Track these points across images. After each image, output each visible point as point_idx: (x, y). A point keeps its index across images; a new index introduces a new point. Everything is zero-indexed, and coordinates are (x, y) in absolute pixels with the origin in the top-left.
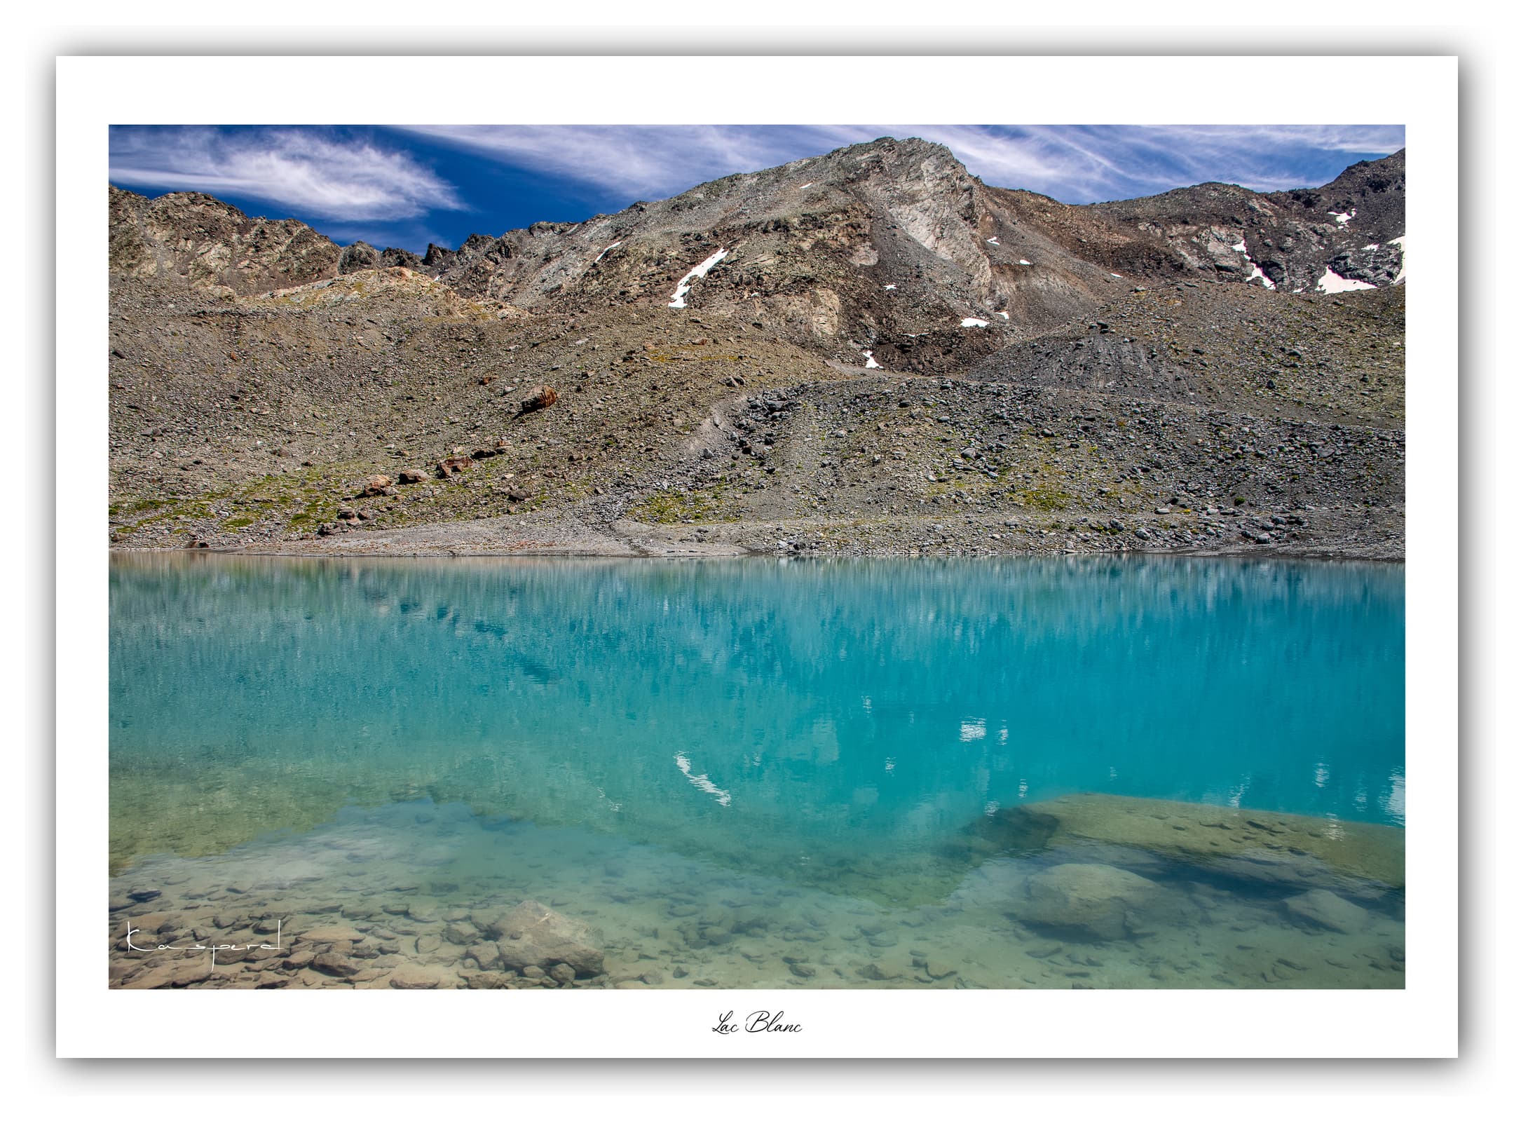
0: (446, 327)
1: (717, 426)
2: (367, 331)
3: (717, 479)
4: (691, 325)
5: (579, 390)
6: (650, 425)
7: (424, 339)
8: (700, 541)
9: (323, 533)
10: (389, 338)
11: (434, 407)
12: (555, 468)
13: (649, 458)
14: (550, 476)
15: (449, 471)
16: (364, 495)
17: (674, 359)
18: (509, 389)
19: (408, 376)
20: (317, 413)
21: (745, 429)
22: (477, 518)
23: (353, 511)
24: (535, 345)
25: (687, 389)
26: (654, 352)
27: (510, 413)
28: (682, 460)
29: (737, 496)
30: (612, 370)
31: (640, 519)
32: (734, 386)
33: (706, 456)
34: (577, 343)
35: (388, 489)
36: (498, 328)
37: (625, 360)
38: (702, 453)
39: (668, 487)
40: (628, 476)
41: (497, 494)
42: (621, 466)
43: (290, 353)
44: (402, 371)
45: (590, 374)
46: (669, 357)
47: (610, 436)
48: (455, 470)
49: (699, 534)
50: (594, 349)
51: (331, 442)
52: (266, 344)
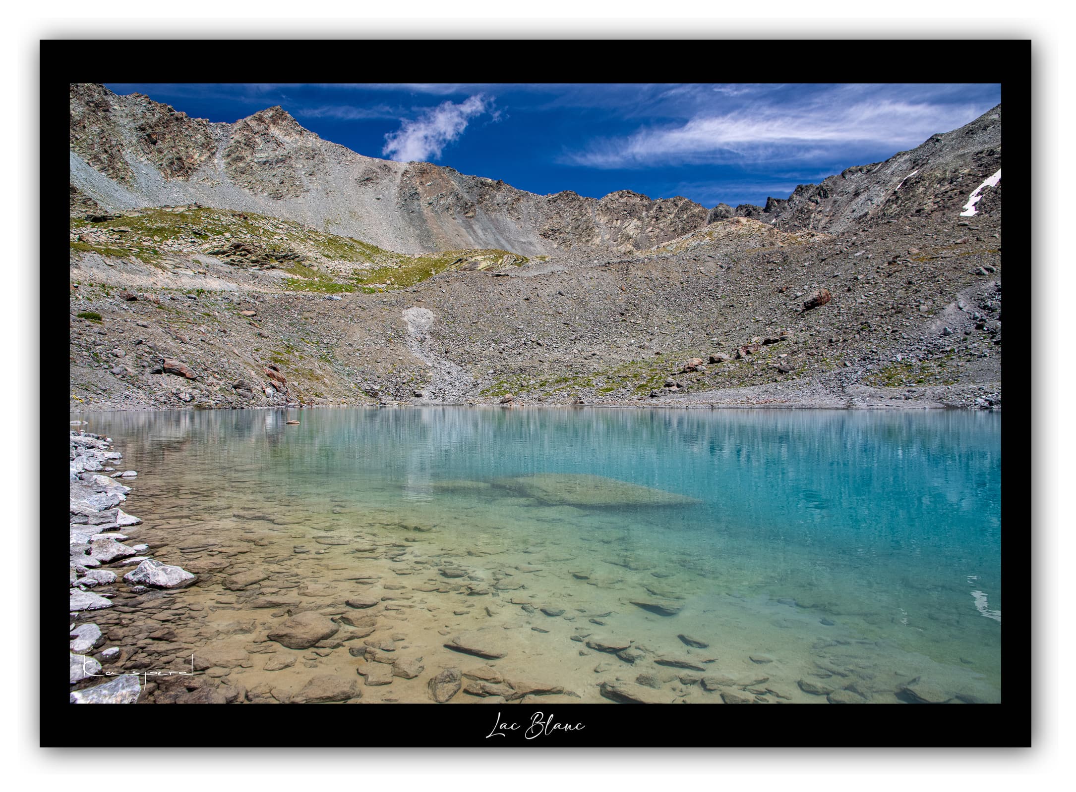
0: (760, 254)
1: (961, 309)
2: (707, 263)
3: (946, 351)
4: (958, 229)
5: (849, 290)
6: (899, 312)
7: (745, 265)
8: (907, 399)
9: (652, 396)
10: (721, 267)
11: (746, 311)
12: (817, 348)
13: (894, 338)
14: (812, 355)
15: (743, 354)
16: (684, 372)
17: (933, 258)
18: (799, 294)
19: (732, 291)
20: (670, 321)
21: (988, 309)
22: (753, 385)
23: (674, 382)
24: (823, 260)
25: (938, 281)
26: (917, 254)
27: (796, 311)
28: (922, 337)
29: (960, 364)
30: (878, 272)
31: (872, 384)
32: (984, 274)
33: (946, 334)
34: (856, 255)
35: (699, 368)
36: (798, 251)
37: (889, 263)
38: (942, 332)
39: (902, 359)
40: (873, 352)
41: (771, 369)
42: (869, 345)
43: (657, 283)
44: (728, 288)
45: (860, 277)
46: (929, 257)
47: (866, 323)
48: (748, 353)
49: (907, 394)
50: (867, 258)
51: (676, 338)
52: (643, 279)
